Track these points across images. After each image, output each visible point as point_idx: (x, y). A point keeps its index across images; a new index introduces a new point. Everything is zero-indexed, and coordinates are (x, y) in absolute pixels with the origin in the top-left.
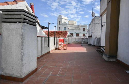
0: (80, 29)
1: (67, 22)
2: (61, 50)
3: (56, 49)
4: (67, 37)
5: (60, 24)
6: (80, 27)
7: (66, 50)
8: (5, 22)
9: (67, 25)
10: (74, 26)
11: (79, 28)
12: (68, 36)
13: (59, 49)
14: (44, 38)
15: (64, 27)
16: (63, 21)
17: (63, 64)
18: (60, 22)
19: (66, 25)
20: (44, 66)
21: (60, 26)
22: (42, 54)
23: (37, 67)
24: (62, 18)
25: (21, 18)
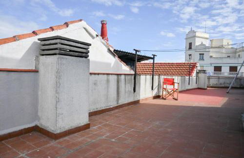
0: (239, 56)
1: (207, 43)
2: (165, 99)
3: (157, 97)
4: (194, 74)
5: (190, 48)
6: (240, 51)
7: (176, 100)
8: (43, 55)
9: (207, 50)
10: (224, 51)
11: (237, 54)
12: (197, 73)
13: (163, 98)
14: (123, 77)
15: (200, 54)
16: (198, 42)
17: (142, 124)
18: (190, 44)
19: (205, 50)
20: (107, 123)
21: (190, 52)
22: (117, 104)
23: (89, 122)
24: (195, 36)
25: (56, 49)
